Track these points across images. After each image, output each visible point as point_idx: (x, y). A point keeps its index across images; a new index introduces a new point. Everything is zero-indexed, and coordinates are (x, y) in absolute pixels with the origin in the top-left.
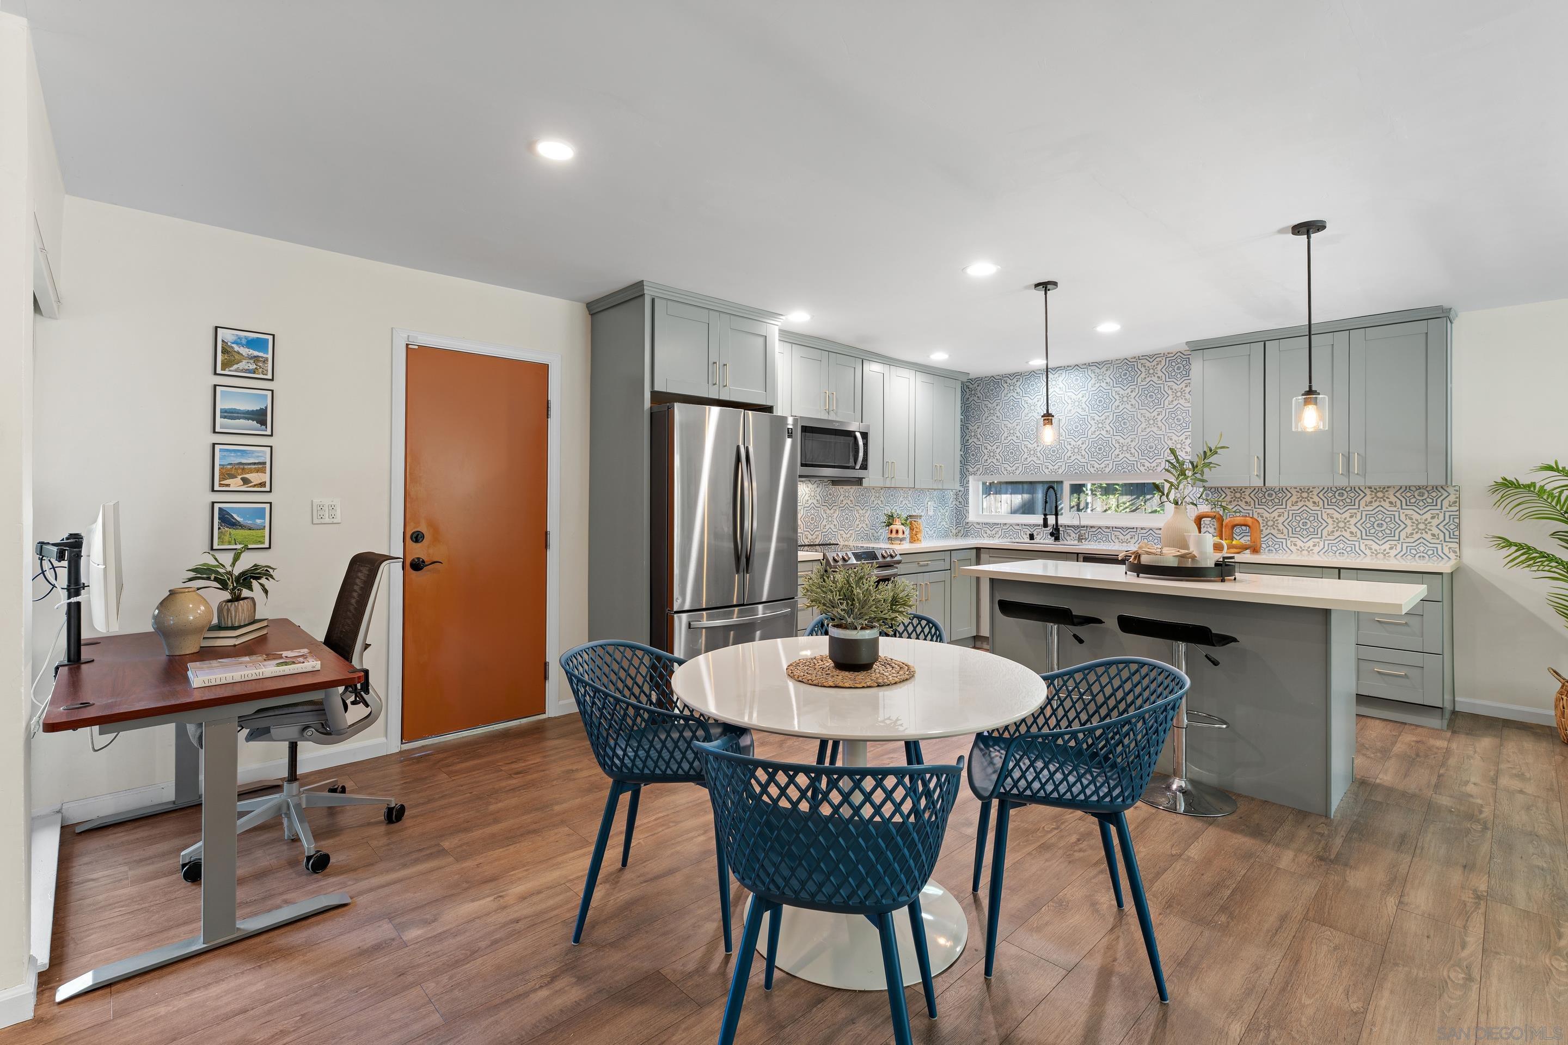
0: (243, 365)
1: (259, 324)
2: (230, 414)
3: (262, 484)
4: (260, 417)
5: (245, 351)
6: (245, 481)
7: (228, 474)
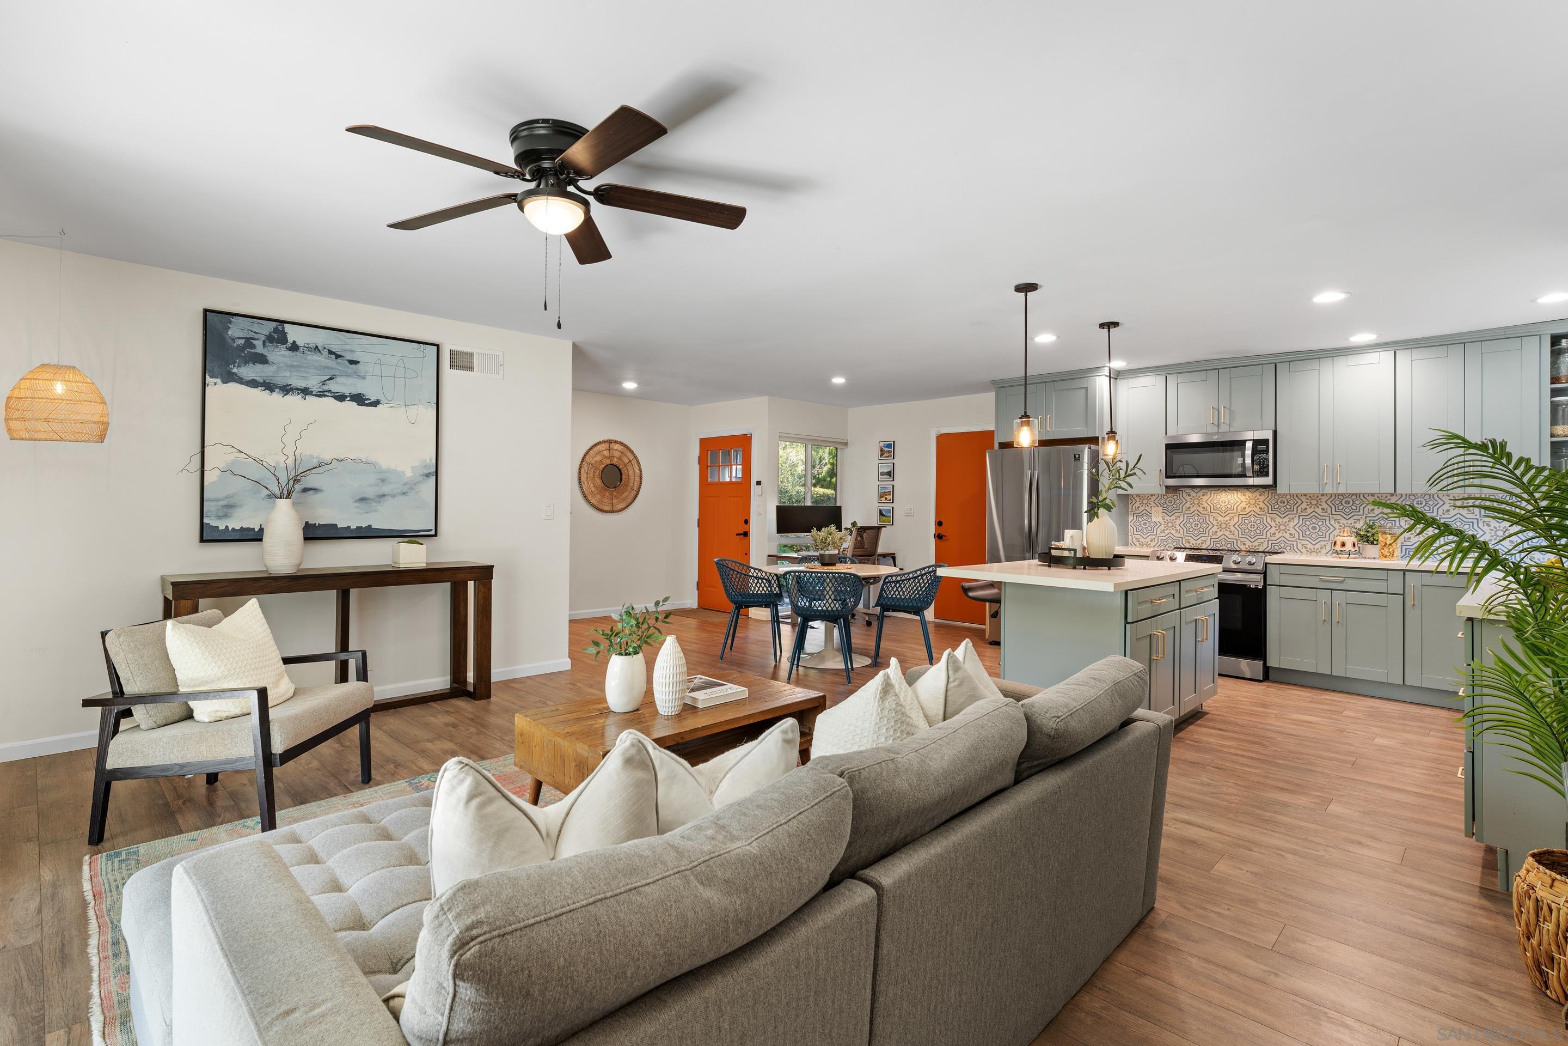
0: (886, 454)
1: (889, 438)
2: (882, 474)
3: (890, 500)
4: (890, 474)
5: (886, 449)
6: (886, 499)
7: (881, 497)
